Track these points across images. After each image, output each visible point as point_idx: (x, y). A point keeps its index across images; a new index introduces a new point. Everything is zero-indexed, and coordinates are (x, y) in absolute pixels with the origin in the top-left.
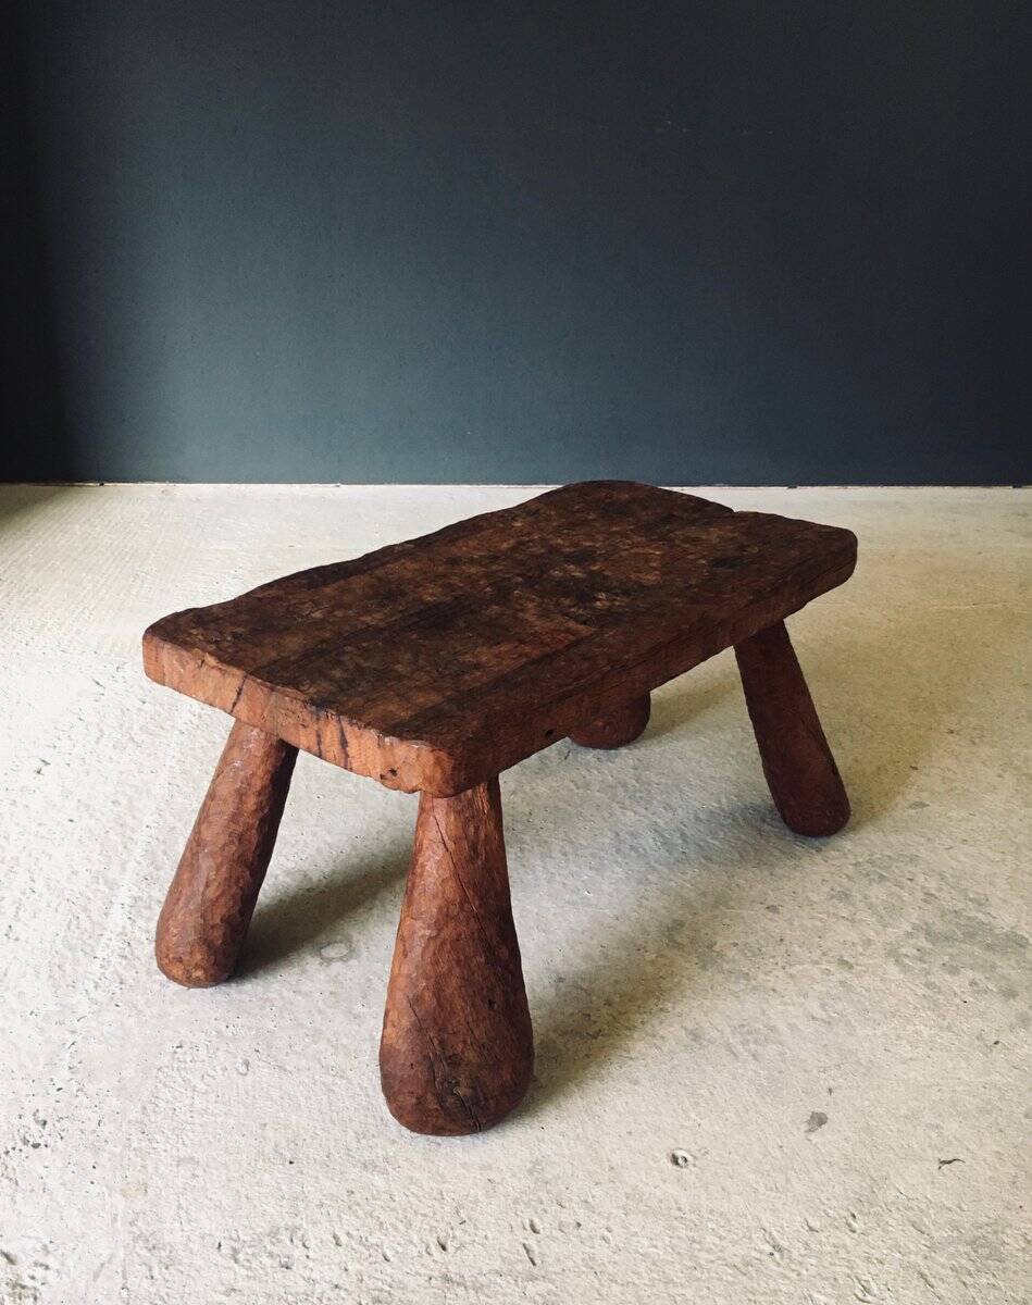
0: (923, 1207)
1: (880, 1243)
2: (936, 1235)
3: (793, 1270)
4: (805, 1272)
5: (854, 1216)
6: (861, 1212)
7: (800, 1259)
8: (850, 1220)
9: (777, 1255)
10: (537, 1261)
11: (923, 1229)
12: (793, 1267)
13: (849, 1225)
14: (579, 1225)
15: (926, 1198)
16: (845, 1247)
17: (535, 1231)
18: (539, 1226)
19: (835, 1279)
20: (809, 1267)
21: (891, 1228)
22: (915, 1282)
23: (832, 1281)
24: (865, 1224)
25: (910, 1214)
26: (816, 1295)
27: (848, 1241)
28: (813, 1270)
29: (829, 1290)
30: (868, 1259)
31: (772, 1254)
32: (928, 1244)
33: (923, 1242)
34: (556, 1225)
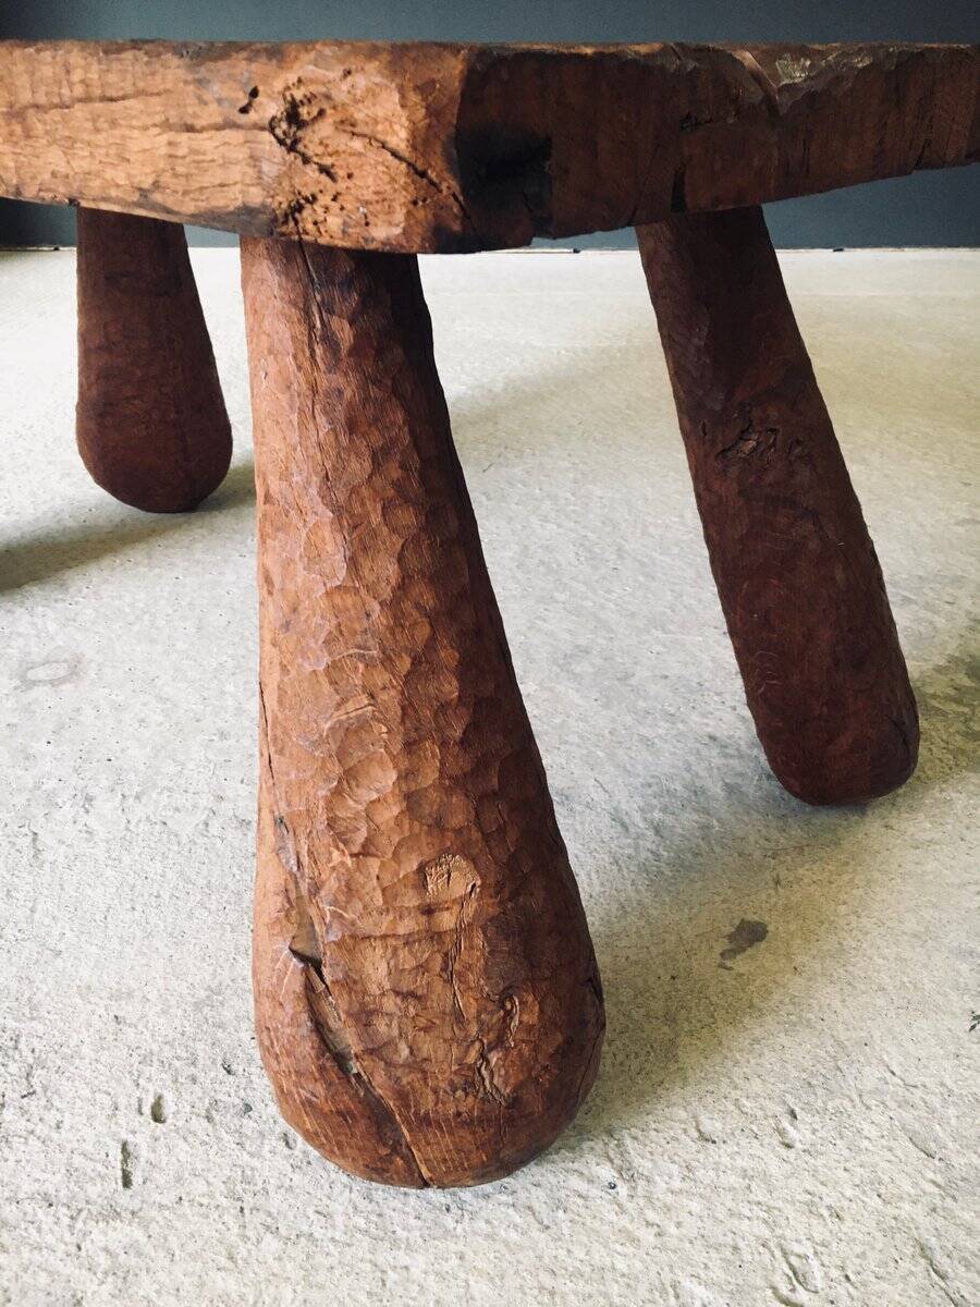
0: (936, 1101)
1: (841, 1173)
2: (957, 1161)
3: (648, 1224)
4: (673, 1230)
5: (793, 1115)
6: (808, 1107)
7: (670, 1199)
8: (786, 1123)
9: (623, 1189)
10: (137, 1179)
11: (933, 1147)
12: (651, 1215)
13: (781, 1132)
14: (248, 1108)
15: (942, 1084)
16: (766, 1177)
17: (157, 1117)
18: (168, 1109)
19: (736, 1249)
20: (684, 1217)
21: (866, 1143)
22: (906, 1265)
23: (728, 1253)
24: (814, 1131)
25: (908, 1116)
26: (687, 1284)
27: (774, 1167)
28: (691, 1227)
29: (717, 1273)
30: (811, 1208)
31: (613, 1187)
32: (939, 1179)
33: (931, 1175)
34: (201, 1108)
